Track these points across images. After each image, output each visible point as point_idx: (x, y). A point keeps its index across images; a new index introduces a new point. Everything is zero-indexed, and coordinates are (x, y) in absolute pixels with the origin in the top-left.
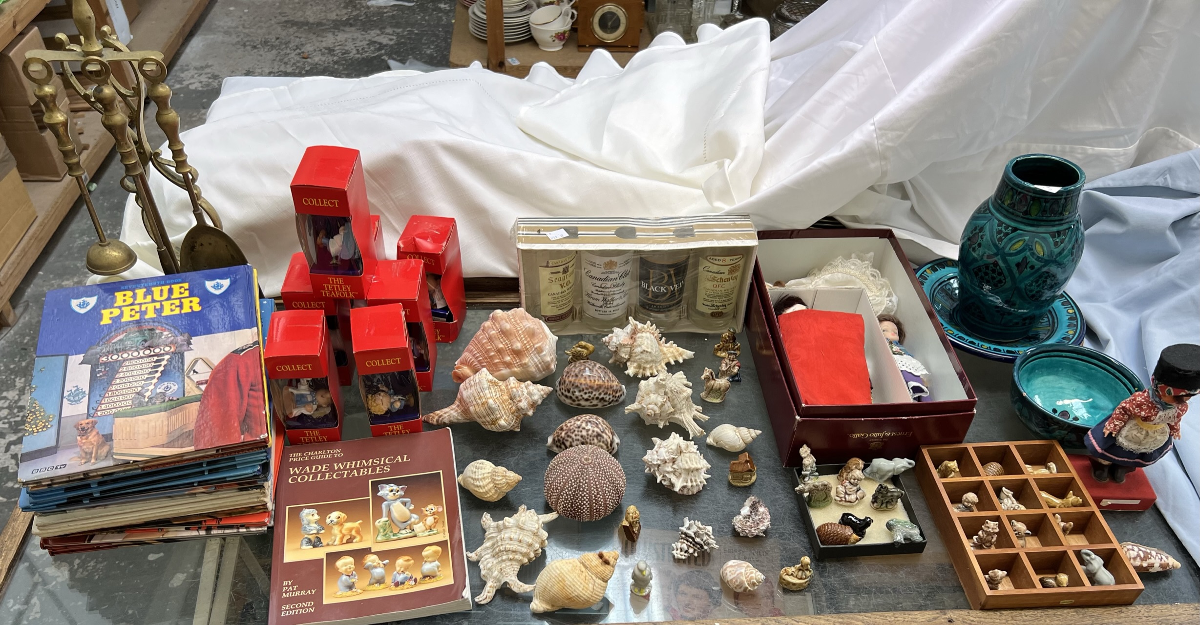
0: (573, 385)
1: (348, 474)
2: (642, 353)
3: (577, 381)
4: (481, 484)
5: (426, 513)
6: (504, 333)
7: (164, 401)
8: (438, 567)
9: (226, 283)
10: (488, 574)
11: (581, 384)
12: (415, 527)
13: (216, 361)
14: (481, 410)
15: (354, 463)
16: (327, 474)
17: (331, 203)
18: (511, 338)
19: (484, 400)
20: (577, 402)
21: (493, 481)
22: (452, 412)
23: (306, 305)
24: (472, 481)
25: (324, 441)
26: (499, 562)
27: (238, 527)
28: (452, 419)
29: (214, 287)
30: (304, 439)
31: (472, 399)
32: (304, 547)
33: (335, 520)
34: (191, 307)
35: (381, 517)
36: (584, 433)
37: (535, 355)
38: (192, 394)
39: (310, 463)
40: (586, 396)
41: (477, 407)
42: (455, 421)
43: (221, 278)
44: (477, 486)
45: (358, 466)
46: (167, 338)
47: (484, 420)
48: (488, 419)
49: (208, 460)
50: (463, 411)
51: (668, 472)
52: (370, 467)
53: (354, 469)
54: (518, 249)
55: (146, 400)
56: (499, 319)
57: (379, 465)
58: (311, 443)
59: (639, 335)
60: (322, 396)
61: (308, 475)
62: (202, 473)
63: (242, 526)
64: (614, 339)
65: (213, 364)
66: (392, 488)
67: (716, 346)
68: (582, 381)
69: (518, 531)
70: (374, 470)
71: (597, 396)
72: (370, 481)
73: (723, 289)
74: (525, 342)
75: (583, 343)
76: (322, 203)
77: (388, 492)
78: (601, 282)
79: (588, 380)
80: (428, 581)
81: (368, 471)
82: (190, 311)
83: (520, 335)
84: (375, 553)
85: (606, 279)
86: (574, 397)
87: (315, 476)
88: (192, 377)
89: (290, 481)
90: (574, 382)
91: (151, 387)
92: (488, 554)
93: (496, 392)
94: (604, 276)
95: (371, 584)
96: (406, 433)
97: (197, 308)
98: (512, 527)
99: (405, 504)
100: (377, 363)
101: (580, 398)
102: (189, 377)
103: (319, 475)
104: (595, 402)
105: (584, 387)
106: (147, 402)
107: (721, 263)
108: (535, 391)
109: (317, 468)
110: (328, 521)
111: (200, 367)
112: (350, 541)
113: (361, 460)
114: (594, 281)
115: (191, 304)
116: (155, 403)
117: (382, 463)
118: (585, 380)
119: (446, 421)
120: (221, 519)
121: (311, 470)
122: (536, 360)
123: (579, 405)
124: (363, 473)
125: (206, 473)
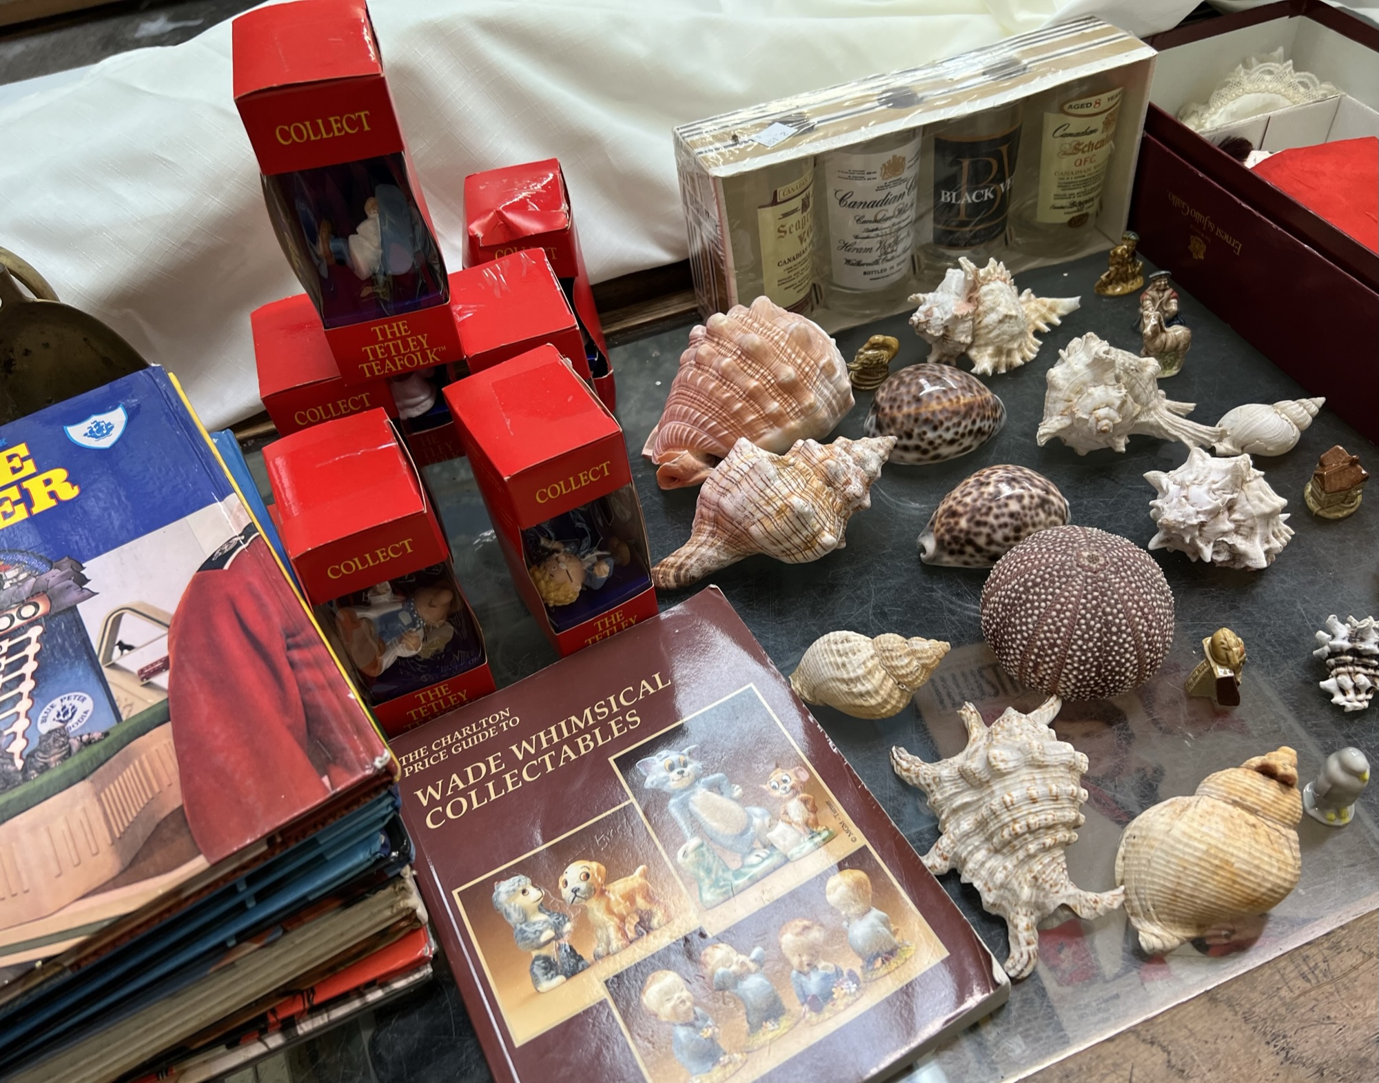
0: (916, 420)
1: (555, 761)
2: (1001, 322)
3: (923, 410)
4: (869, 686)
5: (777, 794)
6: (751, 355)
7: (69, 752)
8: (885, 923)
9: (117, 418)
10: (1003, 898)
11: (933, 413)
12: (772, 835)
13: (170, 602)
14: (777, 525)
15: (553, 729)
16: (507, 776)
17: (351, 124)
18: (767, 361)
19: (779, 503)
20: (932, 453)
21: (891, 671)
22: (703, 550)
23: (327, 412)
24: (844, 688)
25: (462, 703)
26: (1022, 862)
27: (360, 992)
28: (707, 564)
29: (91, 434)
30: (418, 714)
31: (751, 508)
32: (545, 985)
33: (583, 886)
34: (52, 495)
35: (684, 841)
36: (1014, 506)
37: (822, 382)
38: (139, 708)
39: (457, 763)
40: (949, 436)
41: (767, 523)
42: (715, 566)
43: (102, 410)
44: (861, 695)
45: (566, 734)
46: (18, 584)
47: (787, 545)
48: (797, 541)
49: (247, 872)
50: (727, 542)
51: (1225, 533)
52: (593, 726)
53: (560, 745)
54: (715, 178)
55: (19, 764)
56: (727, 332)
57: (612, 716)
58: (434, 716)
59: (984, 289)
60: (431, 605)
61: (465, 793)
62: (241, 908)
63: (371, 985)
64: (937, 313)
65: (165, 613)
66: (667, 762)
67: (1103, 277)
68: (934, 406)
69: (1038, 775)
70: (606, 732)
71: (969, 427)
72: (611, 760)
73: (1092, 165)
74: (799, 361)
75: (878, 338)
76: (329, 128)
77: (663, 774)
78: (876, 210)
79: (944, 400)
80: (883, 971)
81: (594, 739)
82: (53, 503)
83: (783, 350)
84: (719, 939)
85: (885, 202)
86: (924, 445)
87: (483, 793)
88: (120, 662)
89: (430, 825)
90: (918, 414)
91: (21, 725)
92: (977, 848)
93: (793, 478)
94: (881, 196)
95: (755, 1028)
96: (630, 624)
97: (68, 492)
98: (1016, 769)
99: (715, 787)
100: (561, 488)
101: (938, 441)
102: (114, 666)
103: (490, 785)
104: (967, 442)
105: (941, 417)
106: (25, 770)
107: (1091, 110)
108: (868, 452)
109: (477, 772)
110: (567, 893)
111: (130, 630)
112: (644, 926)
113: (566, 716)
114: (860, 211)
115: (50, 488)
116: (45, 768)
117: (615, 709)
118: (939, 403)
119: (695, 572)
120: (312, 990)
121: (464, 779)
122: (826, 392)
123: (937, 457)
124: (587, 747)
125: (251, 905)
